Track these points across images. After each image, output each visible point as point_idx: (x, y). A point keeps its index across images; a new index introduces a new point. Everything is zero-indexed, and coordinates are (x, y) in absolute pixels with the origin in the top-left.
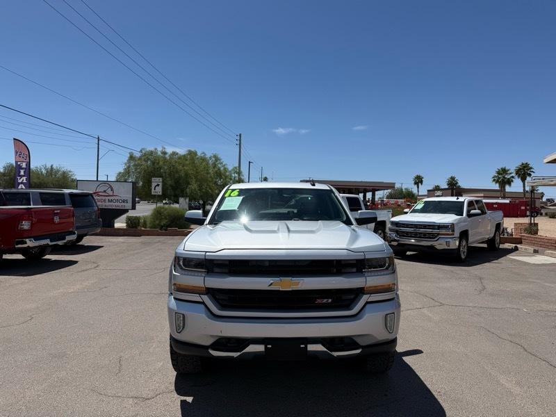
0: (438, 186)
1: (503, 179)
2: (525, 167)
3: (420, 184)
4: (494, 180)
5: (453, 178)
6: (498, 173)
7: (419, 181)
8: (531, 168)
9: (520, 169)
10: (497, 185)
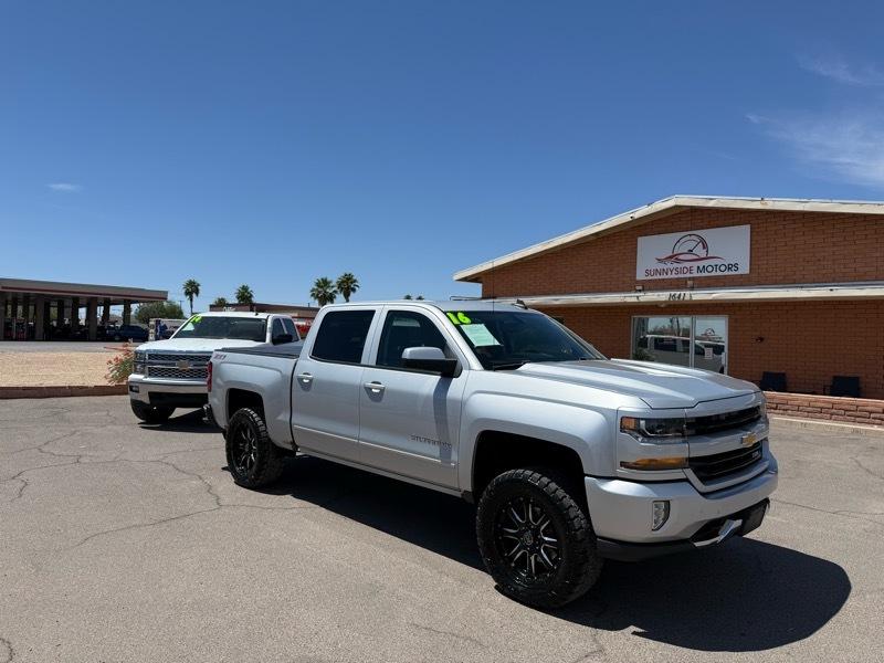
0: (223, 299)
1: (323, 294)
2: (348, 279)
3: (194, 295)
4: (313, 295)
5: (245, 288)
6: (318, 285)
7: (192, 289)
8: (355, 281)
9: (343, 282)
10: (317, 301)
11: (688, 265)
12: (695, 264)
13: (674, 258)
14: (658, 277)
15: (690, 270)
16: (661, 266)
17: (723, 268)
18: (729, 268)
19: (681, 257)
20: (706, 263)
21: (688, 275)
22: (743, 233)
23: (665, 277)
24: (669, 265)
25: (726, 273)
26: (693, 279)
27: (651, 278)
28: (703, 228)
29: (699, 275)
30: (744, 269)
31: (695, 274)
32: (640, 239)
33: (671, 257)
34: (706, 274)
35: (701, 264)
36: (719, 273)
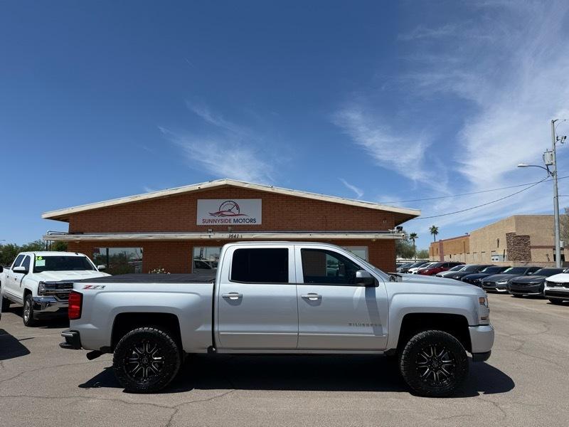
11: (228, 218)
12: (232, 218)
13: (220, 213)
14: (211, 224)
15: (230, 220)
16: (213, 218)
17: (248, 221)
18: (251, 220)
19: (224, 213)
20: (239, 217)
21: (228, 224)
22: (258, 203)
23: (215, 224)
24: (217, 217)
25: (249, 224)
26: (231, 226)
27: (205, 224)
28: (236, 198)
29: (235, 224)
30: (259, 222)
31: (232, 223)
32: (199, 201)
33: (219, 213)
34: (239, 224)
35: (236, 218)
36: (246, 223)
